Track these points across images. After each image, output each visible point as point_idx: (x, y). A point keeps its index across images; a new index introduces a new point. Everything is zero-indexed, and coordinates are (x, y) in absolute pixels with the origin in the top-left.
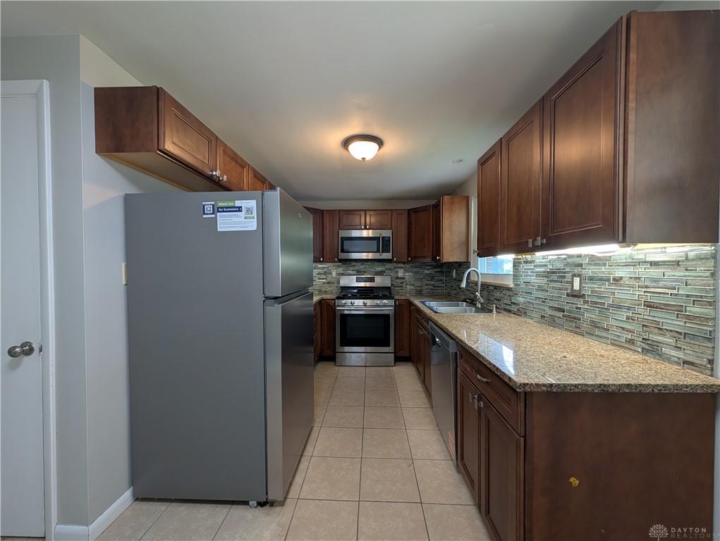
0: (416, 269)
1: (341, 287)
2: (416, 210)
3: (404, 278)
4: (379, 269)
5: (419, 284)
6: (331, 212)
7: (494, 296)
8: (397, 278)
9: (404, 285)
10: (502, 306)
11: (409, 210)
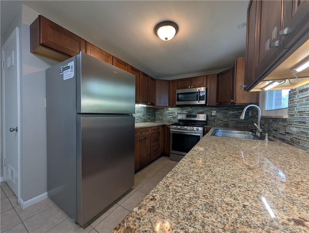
0: (224, 111)
1: (179, 120)
2: (222, 74)
3: (216, 116)
4: (200, 111)
5: (226, 120)
6: (173, 81)
7: (272, 127)
8: (212, 116)
9: (216, 120)
10: (279, 136)
11: (218, 75)
